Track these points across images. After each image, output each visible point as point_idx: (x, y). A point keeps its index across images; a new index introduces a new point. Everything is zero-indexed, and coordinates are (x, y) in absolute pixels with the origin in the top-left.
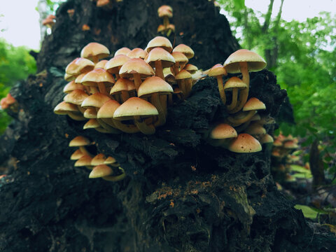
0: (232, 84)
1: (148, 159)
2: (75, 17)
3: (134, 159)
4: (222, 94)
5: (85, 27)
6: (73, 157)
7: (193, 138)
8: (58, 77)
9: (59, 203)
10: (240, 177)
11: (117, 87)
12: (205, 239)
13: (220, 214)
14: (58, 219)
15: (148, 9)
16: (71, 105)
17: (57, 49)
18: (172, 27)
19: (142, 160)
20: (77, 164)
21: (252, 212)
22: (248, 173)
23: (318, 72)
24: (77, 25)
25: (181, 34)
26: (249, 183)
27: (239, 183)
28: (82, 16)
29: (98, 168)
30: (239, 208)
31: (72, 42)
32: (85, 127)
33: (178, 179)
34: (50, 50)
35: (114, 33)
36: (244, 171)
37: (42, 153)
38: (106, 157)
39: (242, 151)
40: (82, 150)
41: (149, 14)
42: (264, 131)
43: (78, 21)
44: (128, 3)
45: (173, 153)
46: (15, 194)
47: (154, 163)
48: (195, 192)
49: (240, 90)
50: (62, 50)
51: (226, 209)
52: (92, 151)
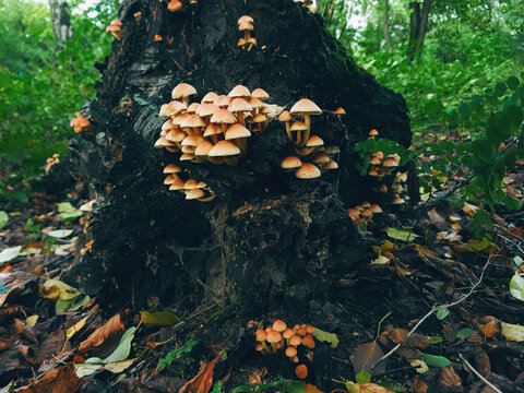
0: (296, 127)
1: (233, 184)
2: (142, 21)
3: (222, 184)
4: (289, 134)
5: (158, 38)
6: (166, 182)
7: (267, 168)
8: (144, 106)
9: (152, 223)
10: (306, 197)
11: (209, 132)
12: (275, 238)
13: (286, 222)
14: (152, 237)
15: (227, 18)
16: (170, 141)
17: (130, 64)
18: (253, 41)
19: (228, 185)
20: (171, 188)
21: (310, 220)
22: (313, 193)
23: (493, 36)
24: (147, 34)
25: (263, 48)
26: (313, 201)
27: (305, 201)
28: (151, 21)
29: (193, 192)
30: (302, 218)
31: (145, 58)
32: (181, 159)
33: (257, 199)
34: (121, 67)
35: (189, 42)
36: (310, 192)
37: (137, 178)
38: (198, 182)
39: (304, 177)
40: (175, 176)
41: (228, 23)
42: (327, 159)
43: (148, 29)
44: (203, 6)
45: (251, 180)
46: (114, 215)
47: (238, 187)
48: (269, 208)
49: (303, 132)
50: (135, 66)
51: (292, 220)
52: (183, 178)
